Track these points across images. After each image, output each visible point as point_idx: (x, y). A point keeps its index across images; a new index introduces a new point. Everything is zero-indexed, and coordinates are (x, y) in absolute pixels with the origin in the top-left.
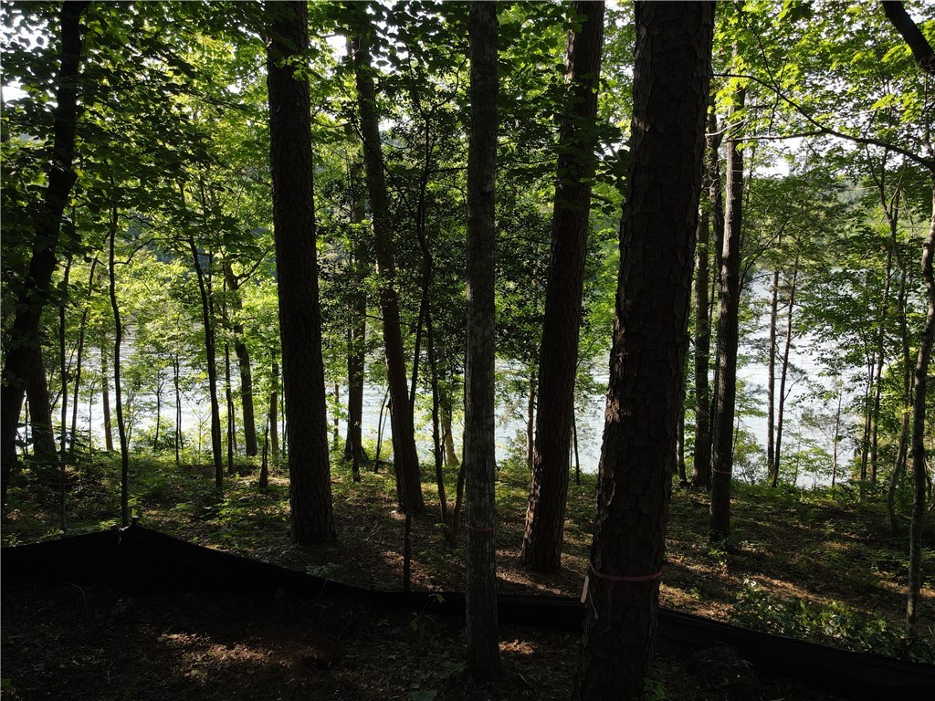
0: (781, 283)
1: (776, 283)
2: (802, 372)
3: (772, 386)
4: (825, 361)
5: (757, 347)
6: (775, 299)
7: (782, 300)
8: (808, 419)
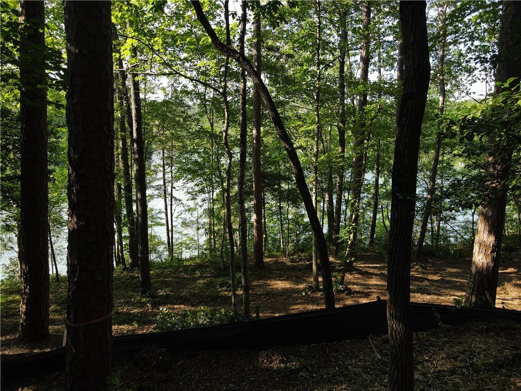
0: (166, 155)
1: (163, 155)
2: (180, 200)
3: (166, 209)
4: (189, 193)
5: (157, 189)
6: (164, 164)
7: (167, 164)
8: (185, 224)
